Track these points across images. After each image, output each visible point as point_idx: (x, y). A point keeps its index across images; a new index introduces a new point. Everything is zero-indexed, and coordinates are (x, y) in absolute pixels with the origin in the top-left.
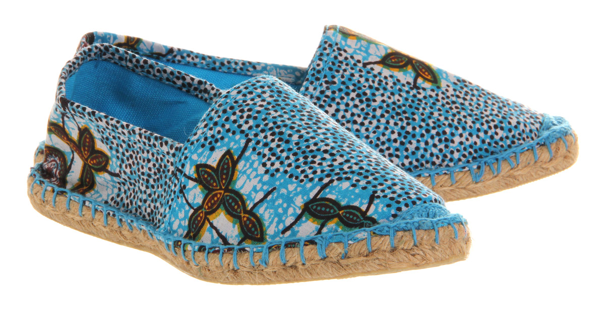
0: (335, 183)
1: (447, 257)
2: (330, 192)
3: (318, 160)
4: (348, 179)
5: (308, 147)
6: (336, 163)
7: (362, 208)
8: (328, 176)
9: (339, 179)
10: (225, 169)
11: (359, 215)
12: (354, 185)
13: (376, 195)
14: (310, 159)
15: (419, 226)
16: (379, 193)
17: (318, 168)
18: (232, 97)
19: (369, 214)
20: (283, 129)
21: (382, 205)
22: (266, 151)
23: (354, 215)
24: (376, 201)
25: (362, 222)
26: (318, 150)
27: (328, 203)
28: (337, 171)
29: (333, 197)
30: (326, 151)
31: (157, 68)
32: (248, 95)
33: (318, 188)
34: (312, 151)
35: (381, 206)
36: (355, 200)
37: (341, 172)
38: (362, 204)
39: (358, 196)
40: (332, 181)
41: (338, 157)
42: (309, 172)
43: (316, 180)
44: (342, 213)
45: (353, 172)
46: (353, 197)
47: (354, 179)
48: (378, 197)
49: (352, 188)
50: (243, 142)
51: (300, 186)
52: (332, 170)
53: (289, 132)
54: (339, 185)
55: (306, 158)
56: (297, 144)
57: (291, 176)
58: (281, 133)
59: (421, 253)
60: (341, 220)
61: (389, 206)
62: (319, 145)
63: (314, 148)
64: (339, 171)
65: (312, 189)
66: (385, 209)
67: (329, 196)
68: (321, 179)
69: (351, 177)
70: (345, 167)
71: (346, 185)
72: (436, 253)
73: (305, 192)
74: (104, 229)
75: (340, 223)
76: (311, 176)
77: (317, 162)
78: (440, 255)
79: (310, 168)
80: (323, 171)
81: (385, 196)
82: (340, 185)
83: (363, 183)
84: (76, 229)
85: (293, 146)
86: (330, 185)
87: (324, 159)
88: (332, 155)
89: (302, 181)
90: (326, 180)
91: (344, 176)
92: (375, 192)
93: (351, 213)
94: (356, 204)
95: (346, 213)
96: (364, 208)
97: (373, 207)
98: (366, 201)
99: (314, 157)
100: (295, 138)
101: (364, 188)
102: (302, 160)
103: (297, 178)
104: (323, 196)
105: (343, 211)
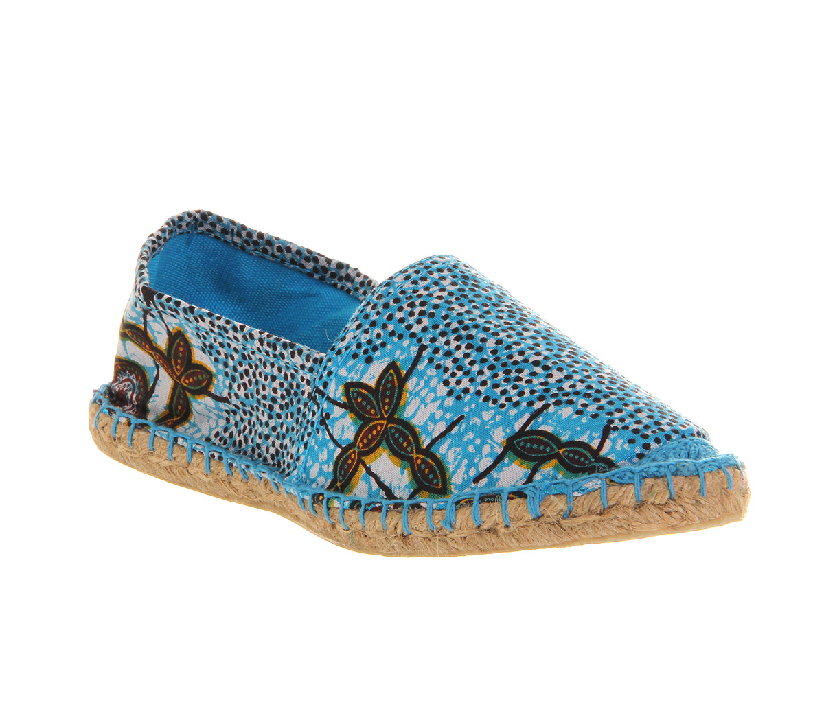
0: (552, 409)
1: (717, 516)
2: (544, 422)
3: (525, 375)
4: (570, 402)
5: (510, 357)
6: (552, 381)
7: (591, 445)
8: (541, 398)
9: (558, 403)
10: (388, 389)
11: (588, 454)
12: (579, 412)
13: (612, 426)
14: (513, 375)
15: (677, 470)
16: (617, 423)
17: (526, 387)
18: (396, 285)
19: (602, 453)
20: (473, 332)
21: (622, 441)
22: (449, 363)
23: (581, 455)
24: (613, 435)
25: (592, 464)
26: (526, 361)
27: (542, 438)
28: (554, 391)
29: (549, 429)
30: (536, 363)
31: (277, 245)
32: (420, 281)
33: (527, 416)
34: (516, 363)
35: (620, 441)
36: (582, 433)
37: (560, 393)
38: (591, 438)
39: (585, 427)
40: (546, 406)
41: (554, 372)
42: (513, 392)
43: (524, 404)
44: (563, 453)
45: (577, 393)
46: (578, 429)
47: (580, 404)
48: (616, 429)
49: (576, 416)
50: (414, 350)
51: (500, 414)
52: (547, 391)
53: (482, 335)
54: (557, 411)
55: (507, 372)
56: (494, 352)
57: (486, 399)
58: (470, 337)
59: (680, 510)
60: (562, 462)
61: (631, 441)
62: (526, 354)
63: (520, 358)
64: (556, 392)
65: (517, 417)
66: (626, 446)
67: (543, 428)
68: (530, 404)
69: (574, 400)
70: (566, 386)
71: (567, 411)
72: (702, 509)
73: (507, 423)
74: (205, 479)
75: (560, 467)
76: (516, 399)
77: (525, 378)
78: (707, 513)
79: (515, 387)
80: (533, 392)
81: (626, 428)
82: (559, 412)
83: (592, 409)
84: (163, 479)
85: (487, 355)
86: (545, 411)
87: (534, 374)
88: (546, 368)
89: (502, 406)
90: (538, 405)
91: (565, 398)
92: (611, 422)
93: (576, 453)
94: (584, 439)
95: (569, 452)
96: (595, 445)
97: (608, 444)
98: (598, 435)
99: (520, 371)
100: (491, 344)
101: (595, 416)
102: (501, 375)
103: (495, 402)
104: (534, 428)
105: (564, 450)
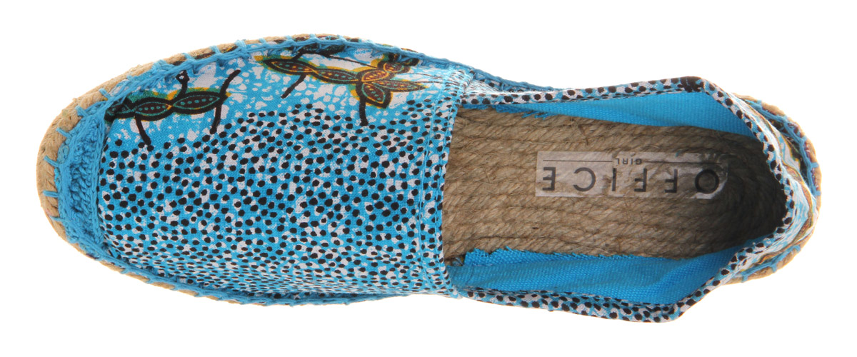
0: (206, 132)
2: (204, 119)
3: (254, 144)
4: (197, 145)
5: (280, 151)
6: (229, 154)
7: (148, 122)
8: (223, 135)
9: (206, 138)
11: (144, 114)
12: (181, 141)
13: (146, 146)
14: (264, 140)
16: (144, 150)
17: (244, 137)
18: (431, 152)
20: (328, 152)
21: (126, 138)
22: (330, 123)
23: (150, 111)
24: (138, 139)
25: (135, 109)
26: (265, 156)
27: (196, 108)
28: (218, 147)
30: (255, 160)
32: (416, 167)
34: (271, 149)
35: (127, 137)
36: (163, 127)
37: (212, 148)
38: (151, 127)
39: (165, 132)
40: (213, 131)
41: (235, 163)
42: (252, 127)
43: (234, 123)
44: (167, 107)
45: (200, 156)
46: (170, 128)
47: (188, 148)
48: (141, 145)
49: (181, 136)
50: (371, 119)
51: (249, 110)
52: (225, 143)
53: (319, 153)
54: (201, 132)
55: (271, 139)
56: (297, 148)
57: (271, 114)
58: (327, 147)
60: (162, 100)
61: (119, 143)
62: (269, 161)
63: (271, 155)
64: (216, 146)
65: (231, 114)
66: (119, 137)
68: (228, 126)
69: (196, 150)
70: (215, 157)
71: (192, 136)
73: (237, 106)
76: (244, 124)
77: (251, 142)
79: (254, 132)
80: (235, 136)
81: (135, 152)
82: (198, 132)
83: (175, 150)
85: (300, 143)
86: (211, 127)
87: (249, 150)
88: (244, 161)
89: (252, 115)
90: (221, 128)
91: (204, 145)
92: (150, 149)
93: (156, 111)
94: (158, 123)
95: (162, 109)
97: (135, 129)
98: (150, 132)
99: (262, 146)
100: (305, 152)
101: (167, 146)
102: (273, 134)
103: (262, 115)
105: (168, 108)
